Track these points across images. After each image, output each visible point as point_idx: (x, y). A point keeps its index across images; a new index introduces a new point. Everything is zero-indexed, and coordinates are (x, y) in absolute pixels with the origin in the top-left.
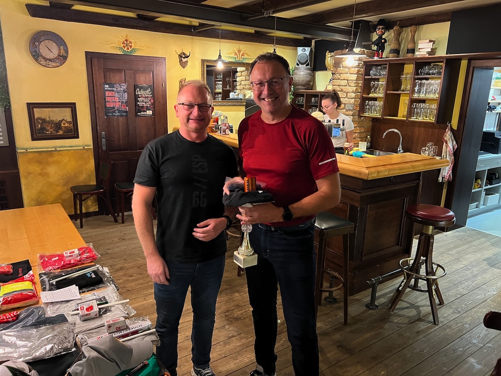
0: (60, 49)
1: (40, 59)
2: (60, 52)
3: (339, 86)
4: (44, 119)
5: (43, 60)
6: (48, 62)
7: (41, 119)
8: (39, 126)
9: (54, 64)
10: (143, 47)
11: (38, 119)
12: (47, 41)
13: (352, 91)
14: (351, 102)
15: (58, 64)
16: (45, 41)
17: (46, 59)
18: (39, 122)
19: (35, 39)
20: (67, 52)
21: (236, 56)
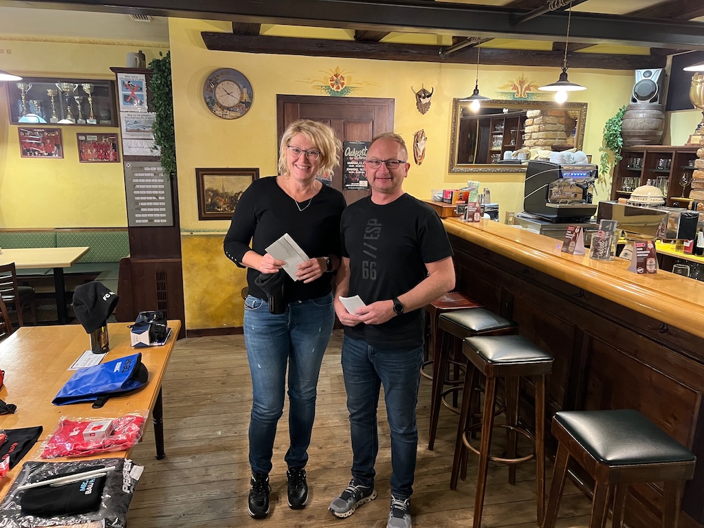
0: (242, 93)
1: (216, 107)
2: (242, 98)
4: (216, 191)
5: (219, 109)
6: (225, 111)
7: (213, 191)
8: (210, 200)
9: (233, 114)
10: (361, 84)
11: (209, 190)
12: (226, 82)
15: (239, 114)
16: (223, 82)
17: (223, 108)
18: (209, 195)
19: (210, 80)
20: (251, 96)
21: (516, 91)
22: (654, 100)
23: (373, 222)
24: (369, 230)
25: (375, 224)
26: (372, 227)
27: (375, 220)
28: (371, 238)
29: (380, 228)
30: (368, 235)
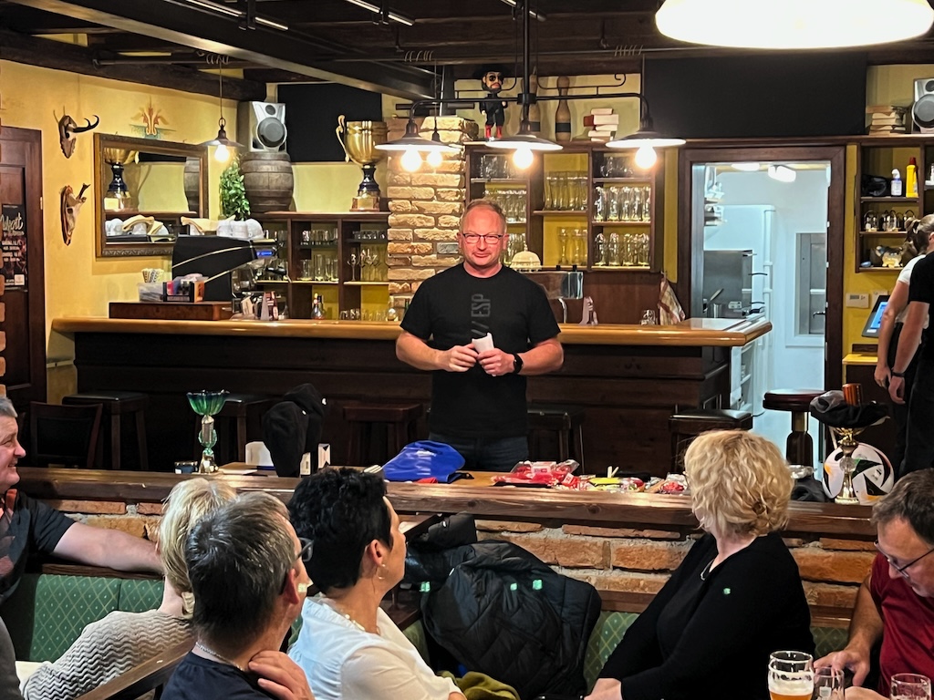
3: (410, 200)
13: (450, 211)
14: (452, 237)
21: (146, 125)
22: (281, 149)
23: (480, 298)
24: (476, 306)
25: (482, 300)
26: (480, 303)
27: (482, 296)
28: (481, 315)
29: (489, 304)
30: (477, 312)
